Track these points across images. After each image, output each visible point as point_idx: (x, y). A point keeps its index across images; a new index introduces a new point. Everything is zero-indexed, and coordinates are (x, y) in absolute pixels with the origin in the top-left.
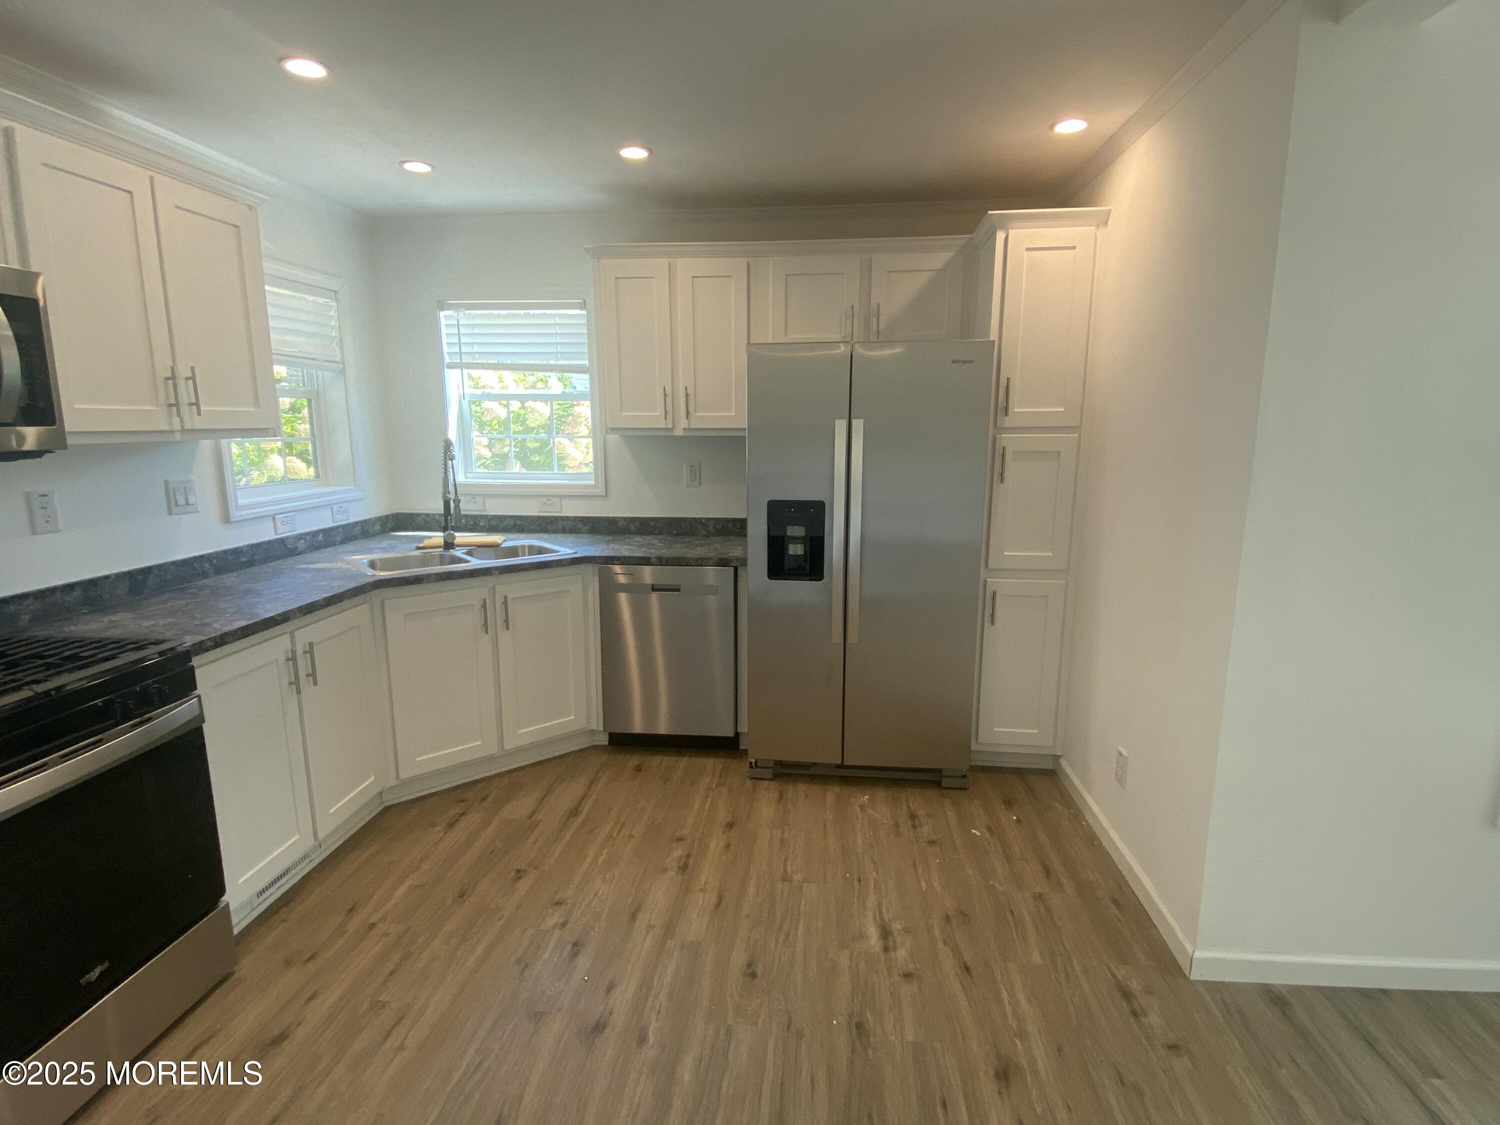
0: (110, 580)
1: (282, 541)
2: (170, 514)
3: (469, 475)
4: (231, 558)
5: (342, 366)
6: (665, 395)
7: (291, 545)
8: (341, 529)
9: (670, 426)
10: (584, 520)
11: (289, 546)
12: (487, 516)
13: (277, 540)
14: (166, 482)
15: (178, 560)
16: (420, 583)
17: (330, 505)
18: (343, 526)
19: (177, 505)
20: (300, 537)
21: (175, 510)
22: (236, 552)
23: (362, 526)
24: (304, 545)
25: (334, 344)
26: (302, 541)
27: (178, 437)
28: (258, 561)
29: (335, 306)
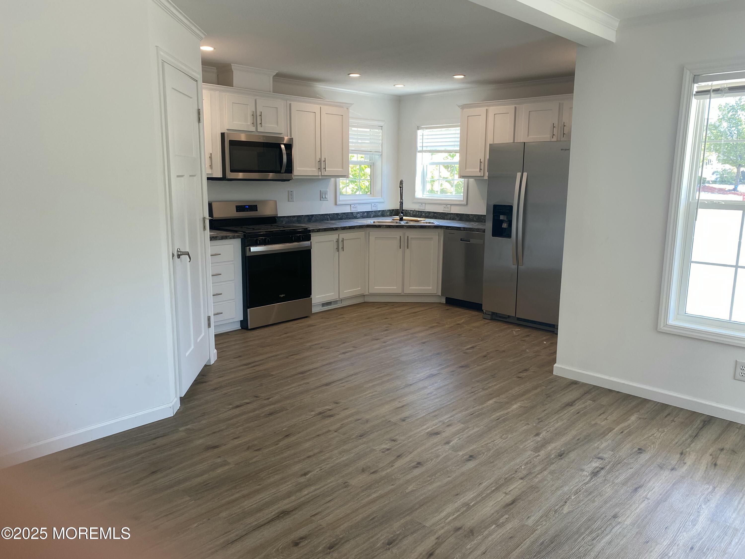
1: (352, 213)
2: (320, 200)
3: (424, 195)
4: (335, 216)
5: (381, 153)
6: (480, 162)
8: (373, 212)
9: (482, 175)
10: (457, 214)
11: (354, 215)
13: (350, 213)
14: (320, 191)
15: (321, 214)
17: (370, 203)
18: (375, 211)
20: (358, 213)
21: (322, 199)
22: (337, 214)
23: (382, 212)
24: (359, 216)
25: (380, 146)
26: (359, 214)
27: (320, 177)
28: (344, 218)
29: (381, 132)
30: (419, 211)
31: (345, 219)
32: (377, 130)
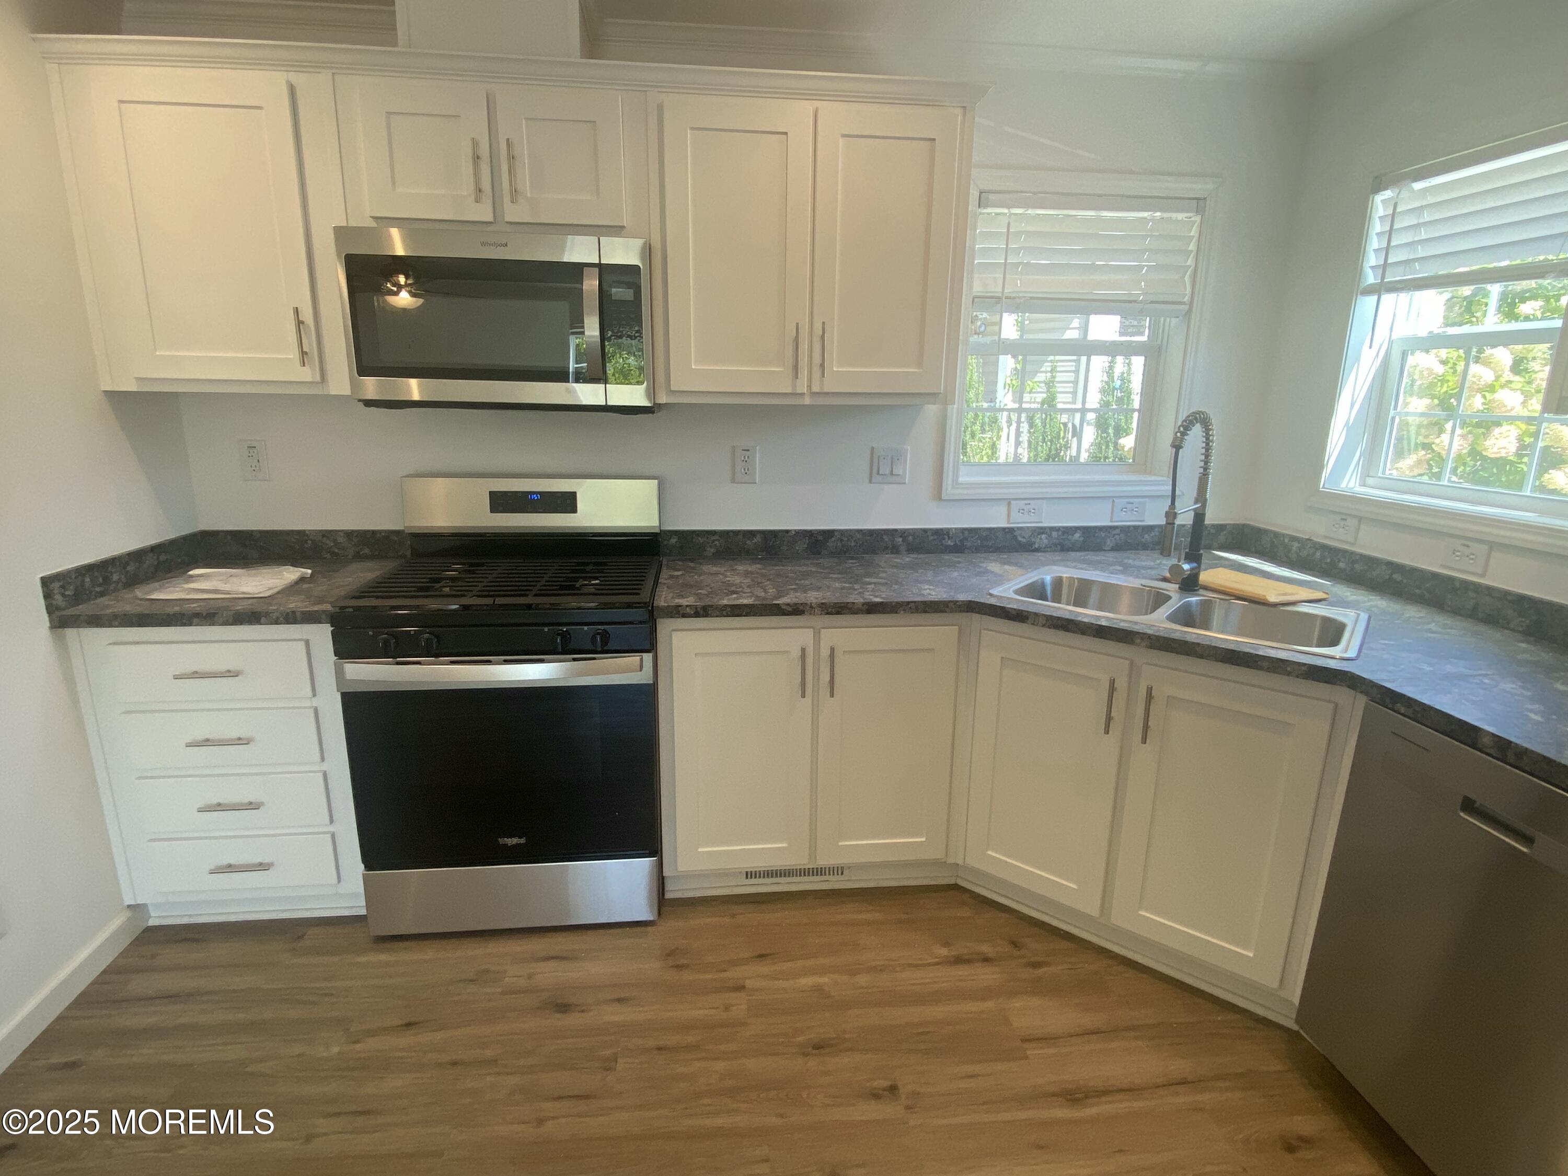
0: (790, 534)
1: (1011, 530)
2: (870, 482)
4: (931, 538)
5: (1187, 307)
7: (1024, 537)
8: (1117, 531)
11: (1020, 539)
13: (1004, 529)
14: (873, 448)
15: (864, 530)
16: (1024, 622)
17: (1112, 498)
18: (1125, 530)
19: (878, 473)
20: (1042, 531)
21: (876, 478)
22: (940, 533)
24: (1046, 541)
25: (1187, 278)
26: (1043, 536)
27: (807, 401)
28: (970, 548)
29: (1196, 221)
30: (1324, 547)
31: (977, 550)
32: (1181, 216)
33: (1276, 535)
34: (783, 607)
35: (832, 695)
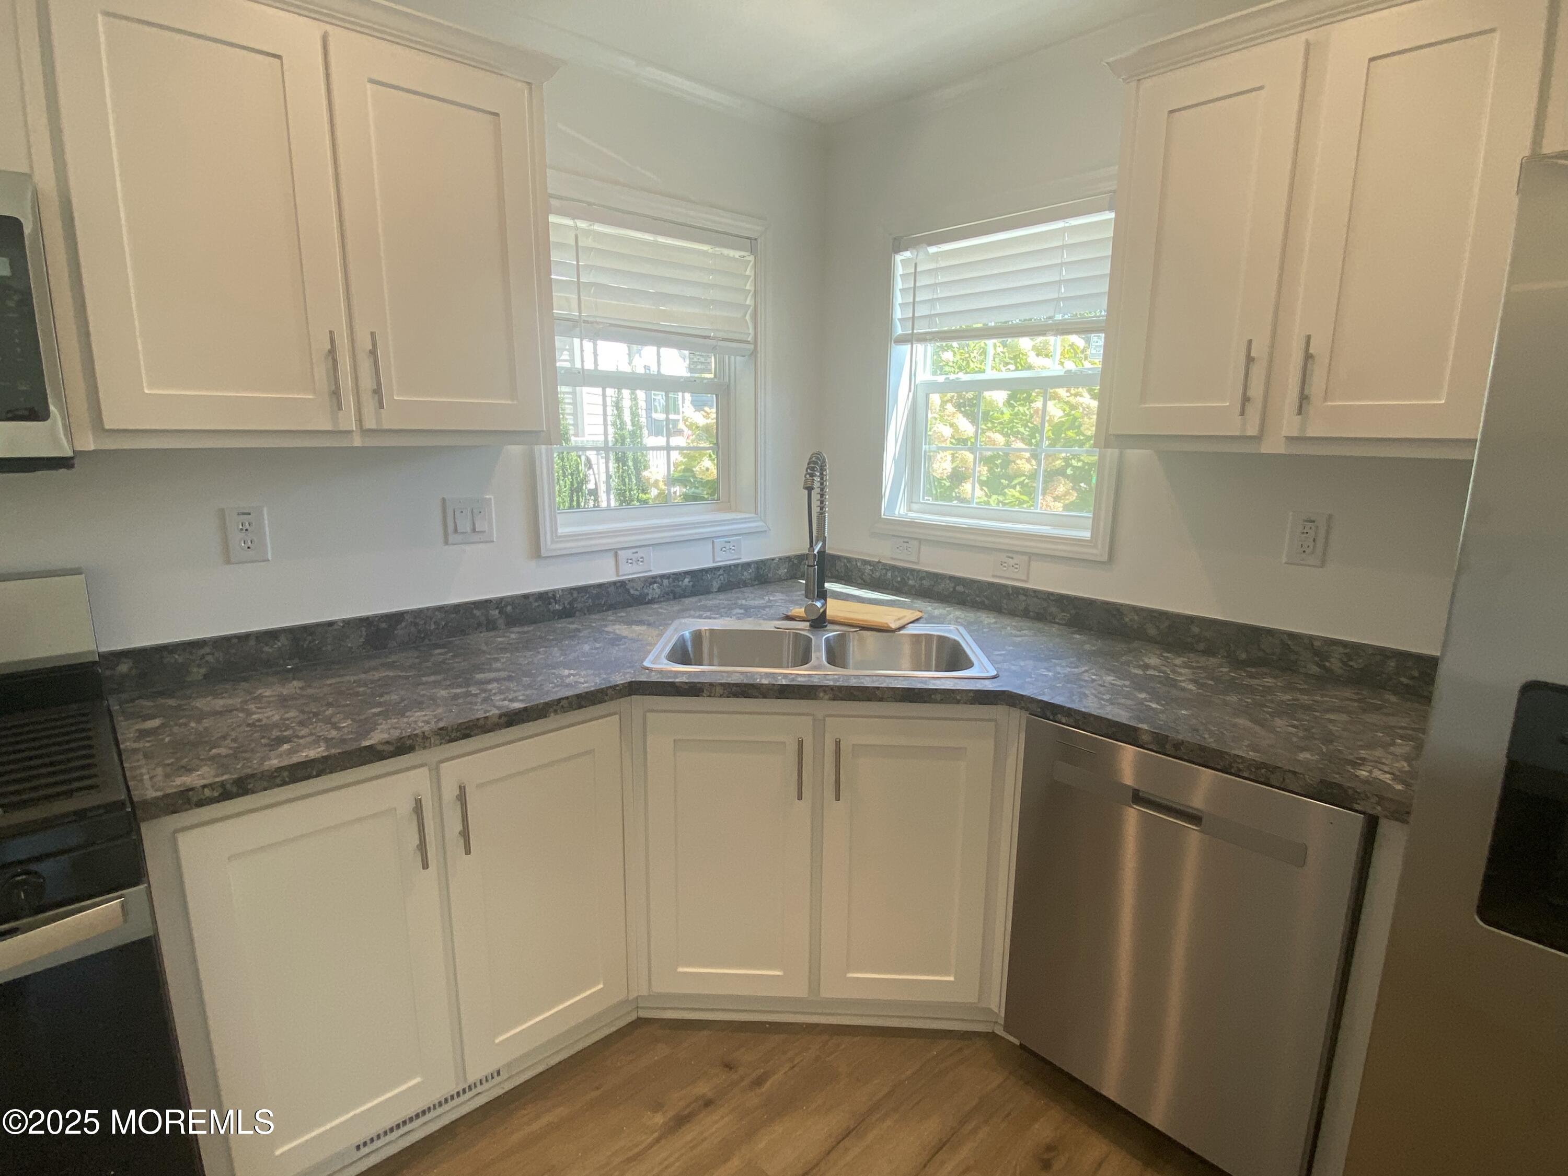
0: (335, 627)
1: (622, 584)
2: (446, 542)
3: (915, 507)
4: (535, 605)
5: (752, 347)
6: (1250, 359)
7: (636, 590)
8: (721, 572)
9: (1252, 431)
10: (1062, 601)
11: (632, 591)
12: (919, 571)
13: (615, 583)
14: (444, 500)
15: (447, 606)
16: (698, 696)
17: (712, 539)
18: (728, 569)
19: (456, 531)
20: (653, 580)
21: (453, 538)
22: (545, 597)
23: (758, 568)
24: (658, 591)
25: (748, 317)
26: (655, 586)
27: (357, 442)
28: (581, 610)
29: (750, 261)
30: (894, 568)
31: (590, 610)
32: (736, 254)
33: (849, 560)
34: (380, 748)
35: (468, 851)
